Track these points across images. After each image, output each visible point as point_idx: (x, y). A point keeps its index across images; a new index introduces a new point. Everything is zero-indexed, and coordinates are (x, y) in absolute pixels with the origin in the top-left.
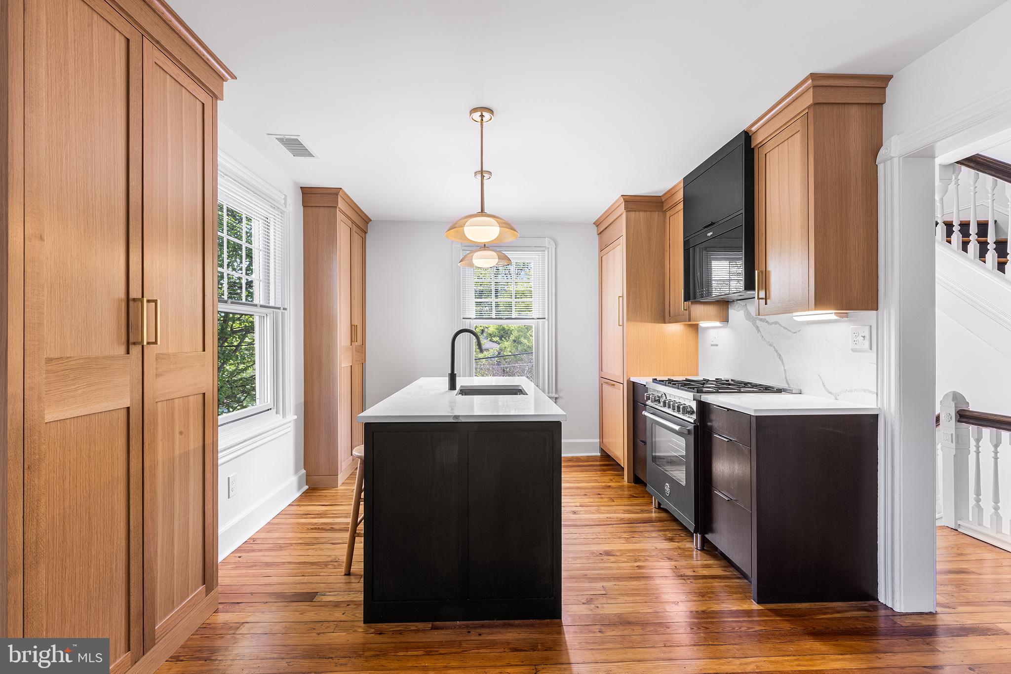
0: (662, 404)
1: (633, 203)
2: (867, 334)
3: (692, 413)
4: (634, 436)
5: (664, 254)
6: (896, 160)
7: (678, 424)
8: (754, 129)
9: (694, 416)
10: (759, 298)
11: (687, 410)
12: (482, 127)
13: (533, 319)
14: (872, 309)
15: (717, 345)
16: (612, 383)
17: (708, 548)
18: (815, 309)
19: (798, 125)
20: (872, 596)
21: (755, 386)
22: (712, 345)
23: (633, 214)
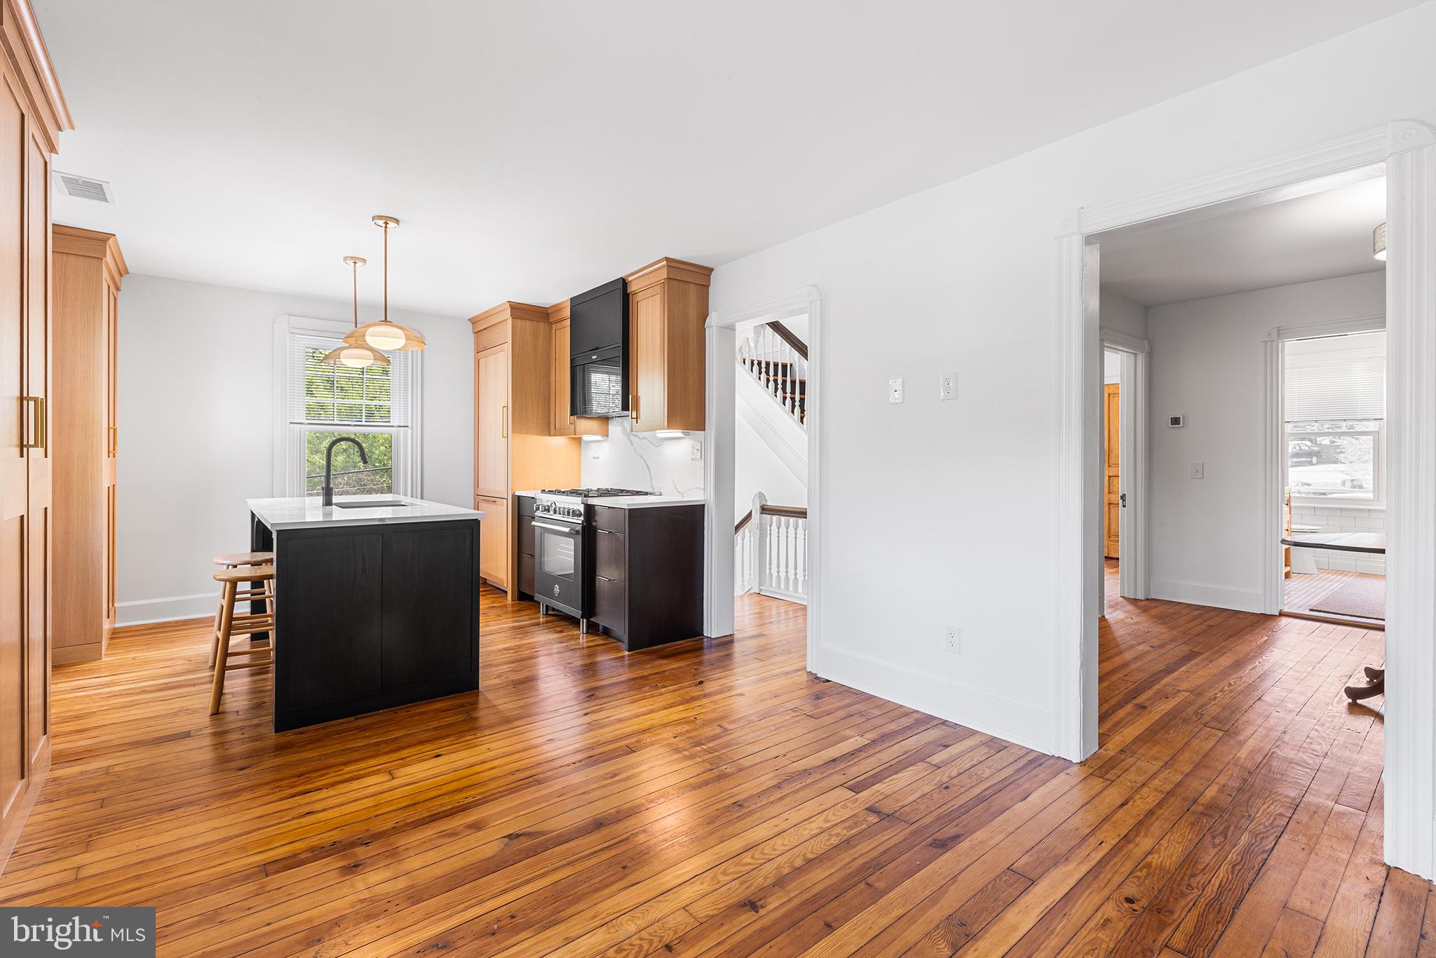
0: (552, 512)
1: (520, 311)
2: (699, 448)
3: (580, 515)
4: (518, 552)
5: (549, 367)
6: (715, 328)
7: (568, 527)
8: (630, 279)
9: (582, 518)
10: (632, 418)
11: (575, 514)
12: (386, 235)
13: (393, 426)
14: (702, 430)
15: (598, 458)
16: (492, 500)
17: (593, 629)
18: (669, 427)
19: (658, 289)
20: (699, 633)
21: (627, 491)
22: (594, 458)
23: (519, 322)
